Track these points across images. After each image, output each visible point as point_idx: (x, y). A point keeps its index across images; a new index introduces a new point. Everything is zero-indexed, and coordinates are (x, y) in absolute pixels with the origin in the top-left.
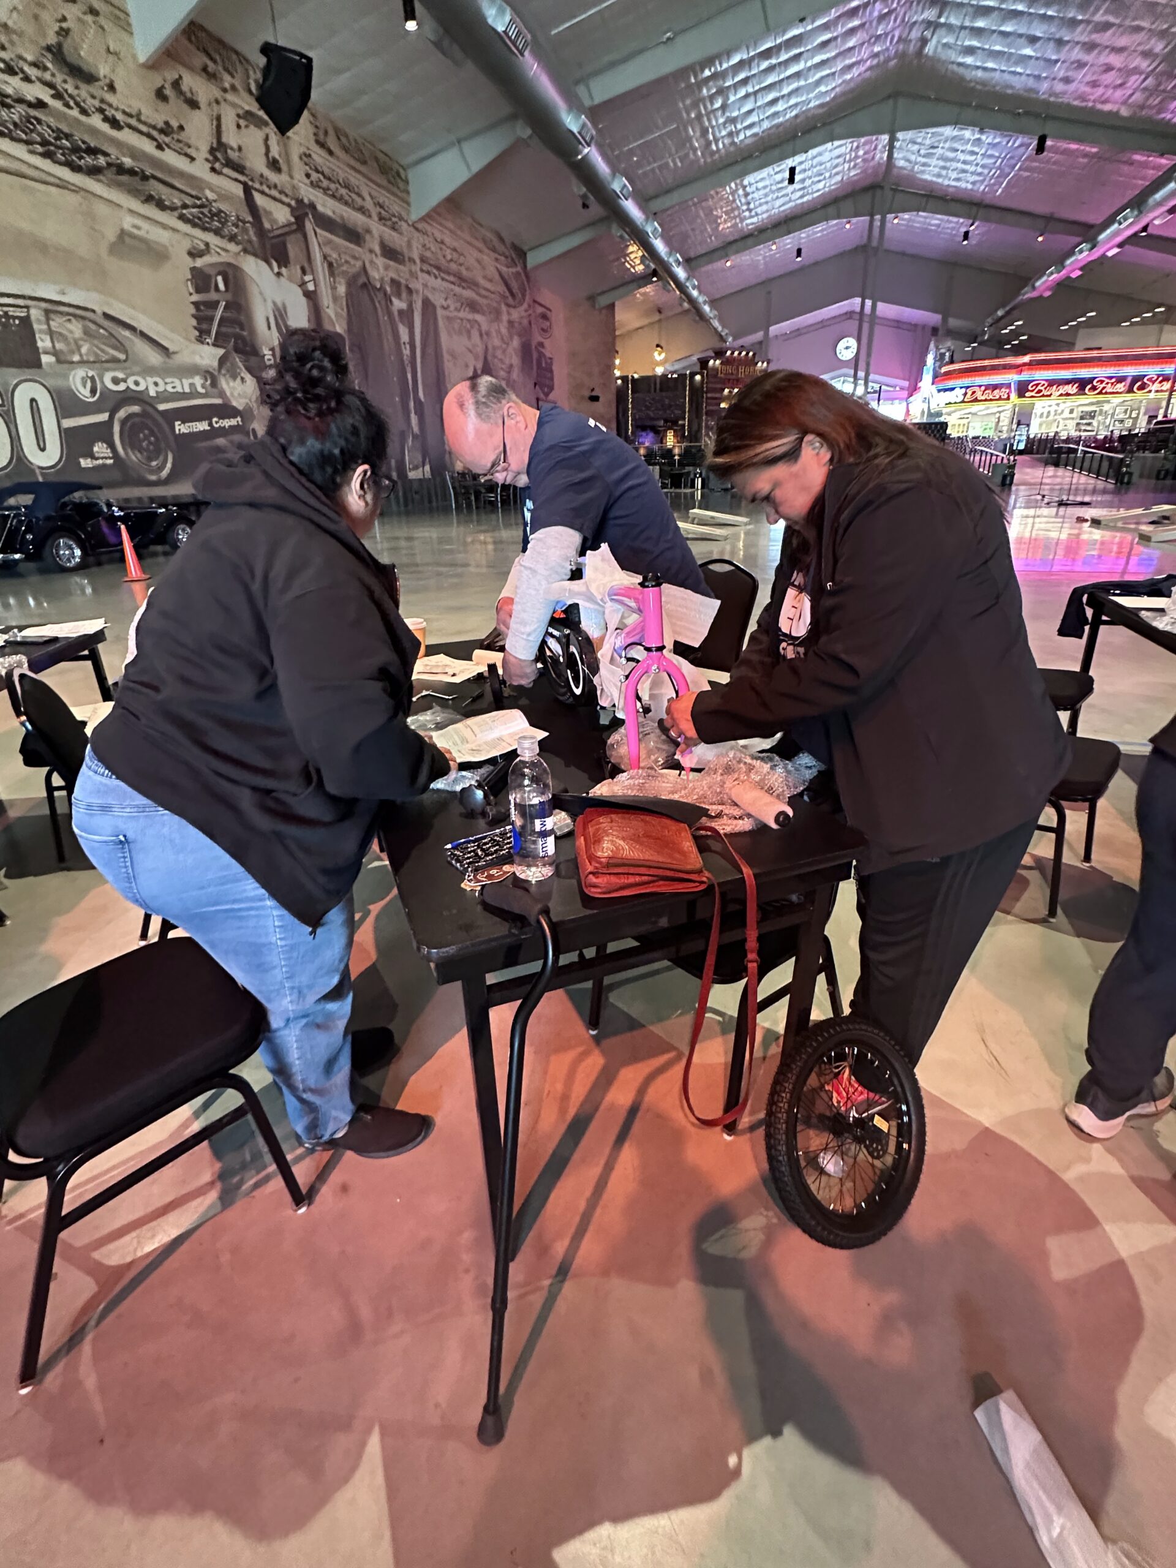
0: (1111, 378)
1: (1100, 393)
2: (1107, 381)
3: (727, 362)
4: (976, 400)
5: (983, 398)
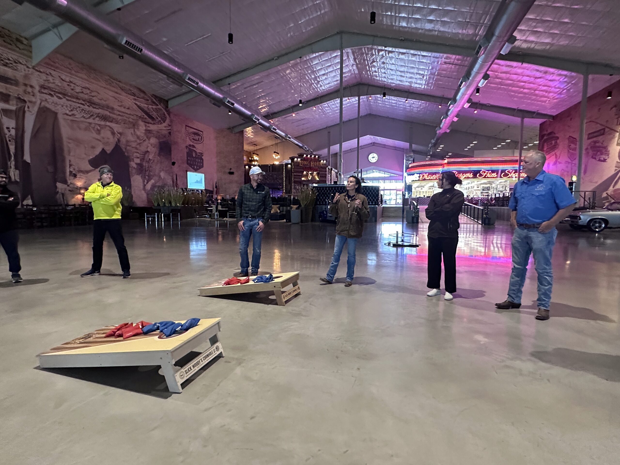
0: (489, 170)
1: (485, 177)
2: (487, 172)
3: (303, 160)
4: (425, 179)
5: (428, 178)
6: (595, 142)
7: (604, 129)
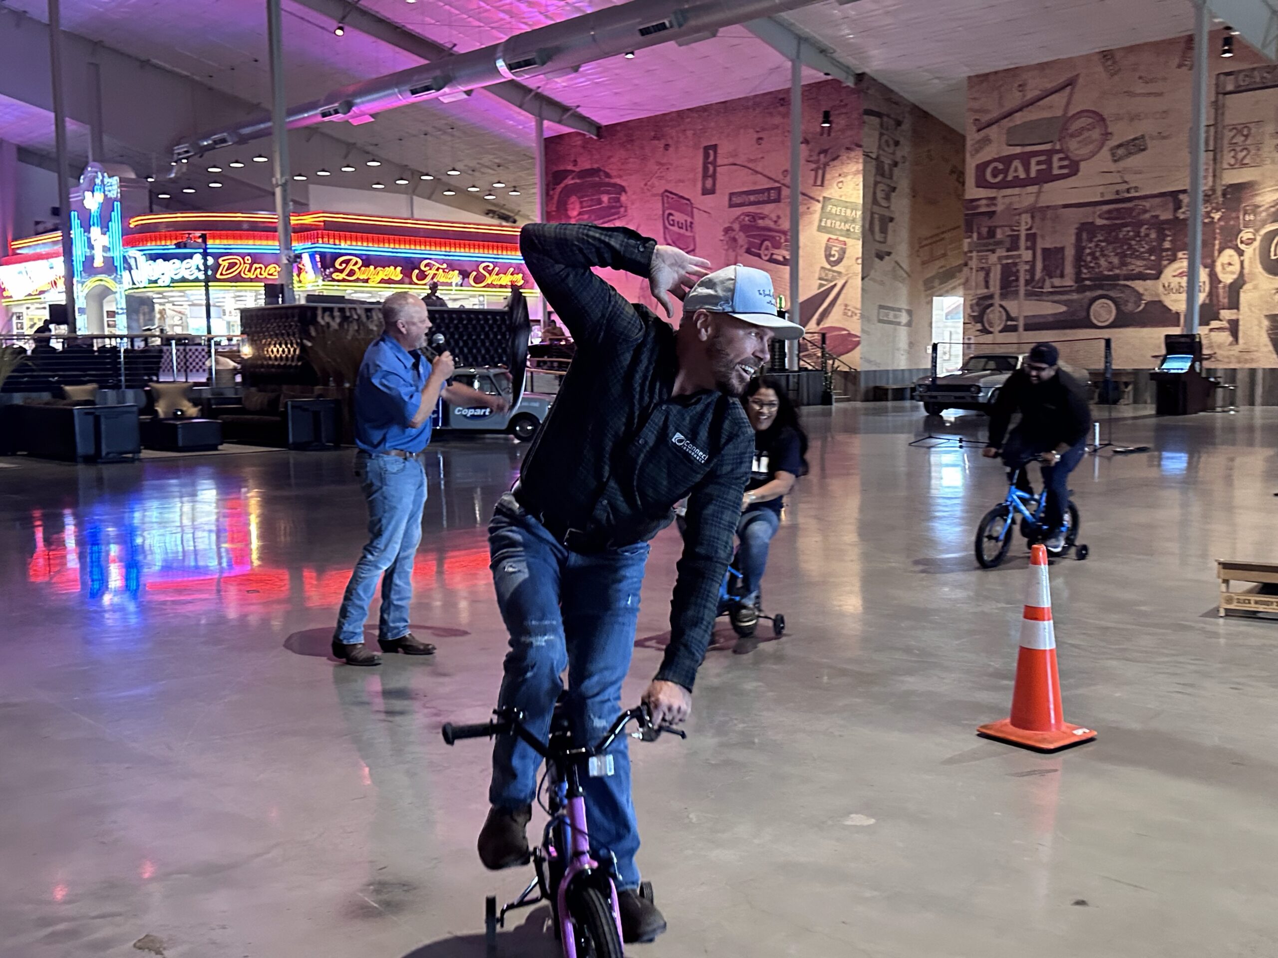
0: (441, 262)
2: (438, 265)
6: (754, 217)
7: (779, 190)
